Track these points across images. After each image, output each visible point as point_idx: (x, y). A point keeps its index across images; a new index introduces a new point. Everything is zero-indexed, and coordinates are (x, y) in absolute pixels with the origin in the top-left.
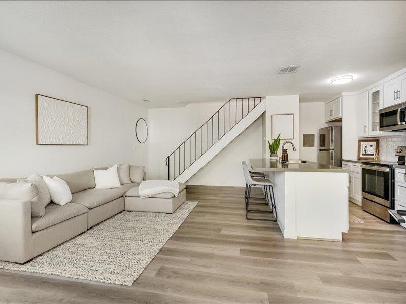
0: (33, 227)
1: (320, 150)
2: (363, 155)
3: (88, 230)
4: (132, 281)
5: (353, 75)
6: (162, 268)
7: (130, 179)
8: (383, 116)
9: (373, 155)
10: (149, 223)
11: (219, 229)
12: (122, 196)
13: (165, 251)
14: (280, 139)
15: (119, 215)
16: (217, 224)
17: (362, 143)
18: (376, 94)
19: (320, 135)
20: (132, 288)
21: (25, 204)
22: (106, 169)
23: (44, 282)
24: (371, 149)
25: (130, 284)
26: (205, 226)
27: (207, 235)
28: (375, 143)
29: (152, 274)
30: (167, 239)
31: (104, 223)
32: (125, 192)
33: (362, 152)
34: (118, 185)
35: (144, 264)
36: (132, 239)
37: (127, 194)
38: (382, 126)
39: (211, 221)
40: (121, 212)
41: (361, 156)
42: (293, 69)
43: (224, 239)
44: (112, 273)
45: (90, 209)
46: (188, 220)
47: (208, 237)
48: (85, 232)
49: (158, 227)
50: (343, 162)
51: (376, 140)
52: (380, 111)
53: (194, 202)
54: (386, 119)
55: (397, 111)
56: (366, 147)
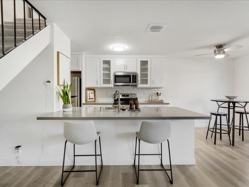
9: (93, 99)
17: (88, 91)
24: (92, 96)
28: (93, 91)
38: (117, 82)
52: (115, 73)
54: (117, 79)
55: (131, 75)
56: (89, 94)
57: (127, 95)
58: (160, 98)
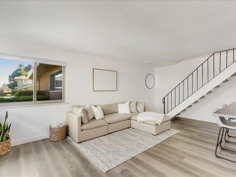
0: (82, 128)
3: (108, 134)
4: (107, 170)
6: (126, 170)
7: (137, 110)
10: (138, 138)
11: (183, 157)
12: (129, 119)
13: (134, 159)
15: (126, 129)
16: (184, 152)
20: (103, 174)
21: (79, 117)
22: (123, 103)
23: (78, 154)
25: (105, 172)
26: (173, 151)
27: (170, 158)
29: (118, 171)
30: (141, 152)
31: (117, 132)
32: (131, 117)
34: (129, 112)
35: (119, 163)
36: (123, 145)
37: (132, 118)
39: (180, 148)
40: (129, 128)
43: (182, 166)
44: (102, 161)
45: (109, 124)
46: (163, 143)
47: (170, 160)
48: (107, 135)
49: (141, 142)
53: (176, 131)
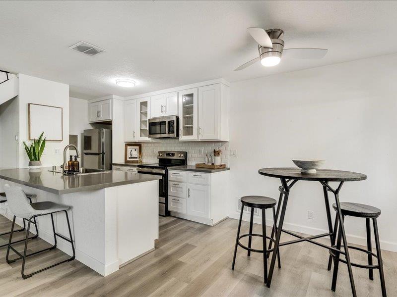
1: (86, 154)
2: (129, 158)
5: (136, 80)
8: (152, 124)
9: (137, 158)
14: (44, 141)
17: (128, 147)
18: (144, 104)
19: (85, 136)
24: (135, 154)
28: (138, 147)
33: (129, 156)
38: (151, 133)
41: (128, 159)
42: (93, 52)
50: (114, 167)
51: (139, 145)
52: (149, 120)
54: (153, 128)
55: (166, 122)
56: (131, 151)
57: (172, 154)
58: (218, 161)
